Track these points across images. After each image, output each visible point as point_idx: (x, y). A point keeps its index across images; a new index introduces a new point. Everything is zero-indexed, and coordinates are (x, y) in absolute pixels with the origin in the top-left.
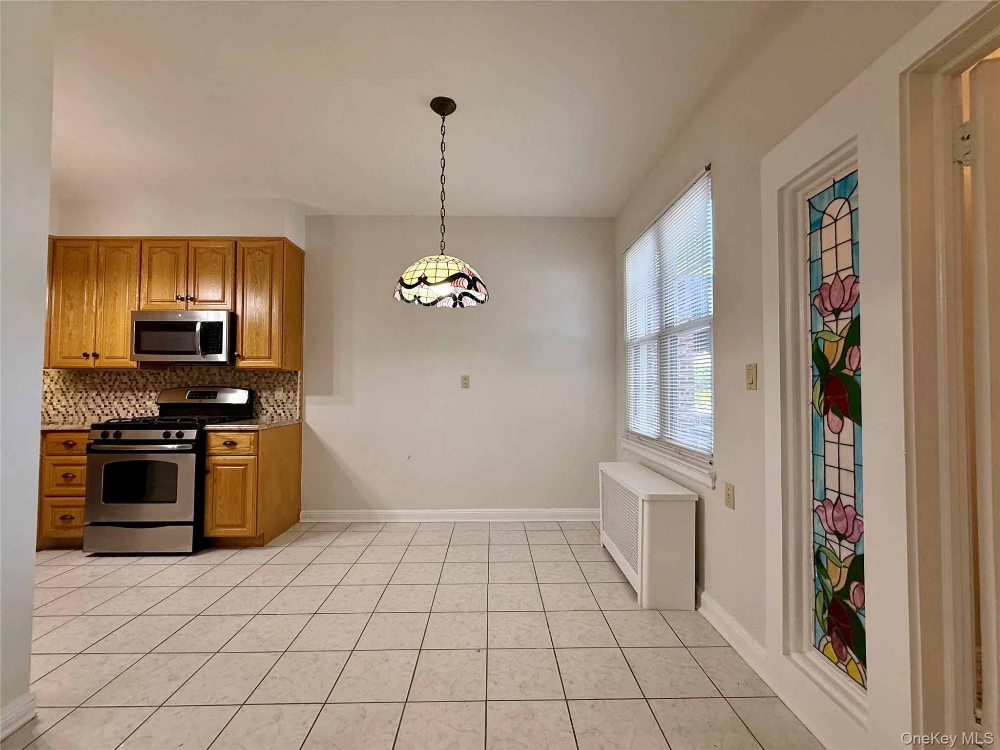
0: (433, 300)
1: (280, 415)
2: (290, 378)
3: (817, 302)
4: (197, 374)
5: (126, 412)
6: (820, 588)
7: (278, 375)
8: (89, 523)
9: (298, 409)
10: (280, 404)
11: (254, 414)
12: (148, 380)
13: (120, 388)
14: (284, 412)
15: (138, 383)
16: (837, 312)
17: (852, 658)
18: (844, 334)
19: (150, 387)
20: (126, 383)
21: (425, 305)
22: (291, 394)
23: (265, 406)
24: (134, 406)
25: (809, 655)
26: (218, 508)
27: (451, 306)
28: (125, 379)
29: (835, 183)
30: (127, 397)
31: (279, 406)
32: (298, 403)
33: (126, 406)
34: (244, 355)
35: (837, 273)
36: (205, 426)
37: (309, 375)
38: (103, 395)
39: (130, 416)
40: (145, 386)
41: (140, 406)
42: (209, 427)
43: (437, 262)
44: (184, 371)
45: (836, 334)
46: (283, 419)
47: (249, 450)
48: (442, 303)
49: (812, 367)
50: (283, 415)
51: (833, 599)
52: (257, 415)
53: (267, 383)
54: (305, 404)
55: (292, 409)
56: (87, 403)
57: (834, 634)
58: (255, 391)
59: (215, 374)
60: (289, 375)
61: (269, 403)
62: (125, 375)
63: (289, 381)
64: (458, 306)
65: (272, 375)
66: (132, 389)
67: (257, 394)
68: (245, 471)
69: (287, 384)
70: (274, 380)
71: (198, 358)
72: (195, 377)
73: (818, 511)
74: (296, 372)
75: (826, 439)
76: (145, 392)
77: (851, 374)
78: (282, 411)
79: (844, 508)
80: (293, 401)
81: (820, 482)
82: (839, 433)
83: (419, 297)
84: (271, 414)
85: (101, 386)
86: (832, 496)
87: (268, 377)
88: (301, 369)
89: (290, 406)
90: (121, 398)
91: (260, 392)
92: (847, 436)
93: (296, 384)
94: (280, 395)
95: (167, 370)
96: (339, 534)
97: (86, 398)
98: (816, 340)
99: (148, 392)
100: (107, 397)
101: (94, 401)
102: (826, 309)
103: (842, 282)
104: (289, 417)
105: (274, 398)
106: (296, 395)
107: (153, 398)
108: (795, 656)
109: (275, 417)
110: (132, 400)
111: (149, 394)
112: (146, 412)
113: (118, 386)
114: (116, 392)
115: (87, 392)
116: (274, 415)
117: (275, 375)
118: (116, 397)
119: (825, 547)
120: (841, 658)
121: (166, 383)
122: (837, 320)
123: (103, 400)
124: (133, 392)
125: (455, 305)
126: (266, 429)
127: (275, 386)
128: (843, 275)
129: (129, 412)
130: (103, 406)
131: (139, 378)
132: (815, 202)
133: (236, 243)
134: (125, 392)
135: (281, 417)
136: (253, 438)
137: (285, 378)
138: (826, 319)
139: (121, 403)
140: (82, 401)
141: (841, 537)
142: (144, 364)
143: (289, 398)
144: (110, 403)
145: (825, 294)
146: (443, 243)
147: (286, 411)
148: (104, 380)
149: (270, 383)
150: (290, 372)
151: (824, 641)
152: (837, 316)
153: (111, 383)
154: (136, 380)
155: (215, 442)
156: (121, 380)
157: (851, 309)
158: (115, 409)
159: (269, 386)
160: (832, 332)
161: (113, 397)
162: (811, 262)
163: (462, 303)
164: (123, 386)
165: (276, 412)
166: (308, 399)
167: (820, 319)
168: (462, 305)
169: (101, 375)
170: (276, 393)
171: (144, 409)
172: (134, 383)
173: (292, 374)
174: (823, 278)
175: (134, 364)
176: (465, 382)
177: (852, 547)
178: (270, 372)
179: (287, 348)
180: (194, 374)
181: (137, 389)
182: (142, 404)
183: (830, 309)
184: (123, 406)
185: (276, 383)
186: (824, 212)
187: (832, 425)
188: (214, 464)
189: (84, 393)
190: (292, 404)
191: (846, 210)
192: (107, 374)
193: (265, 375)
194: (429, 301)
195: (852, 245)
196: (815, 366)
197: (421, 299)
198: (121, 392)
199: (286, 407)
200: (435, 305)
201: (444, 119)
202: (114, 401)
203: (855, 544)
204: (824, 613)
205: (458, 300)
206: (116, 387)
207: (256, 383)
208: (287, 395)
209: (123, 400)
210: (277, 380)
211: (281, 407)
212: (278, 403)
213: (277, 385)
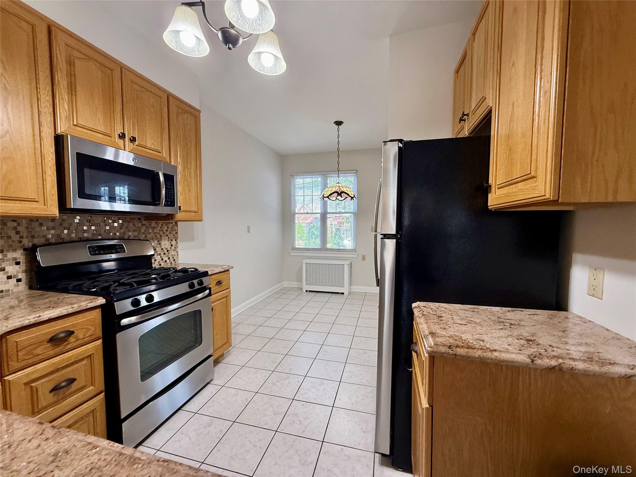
1: (166, 261)
2: (172, 228)
7: (162, 225)
9: (178, 255)
10: (166, 252)
14: (169, 258)
22: (174, 242)
31: (164, 254)
32: (178, 250)
46: (168, 265)
50: (168, 261)
53: (155, 233)
55: (175, 255)
63: (171, 231)
65: (158, 225)
69: (170, 233)
70: (160, 231)
74: (176, 223)
78: (167, 258)
80: (175, 248)
84: (159, 262)
87: (154, 228)
89: (173, 253)
93: (176, 233)
94: (165, 244)
104: (173, 262)
105: (161, 247)
106: (177, 243)
109: (162, 264)
116: (162, 262)
117: (160, 226)
135: (167, 264)
137: (168, 228)
143: (172, 245)
149: (156, 233)
159: (156, 236)
165: (162, 259)
166: (180, 245)
170: (163, 243)
173: (172, 225)
190: (174, 251)
193: (152, 226)
199: (170, 254)
207: (144, 233)
208: (171, 243)
210: (162, 230)
211: (166, 255)
212: (164, 251)
213: (162, 235)
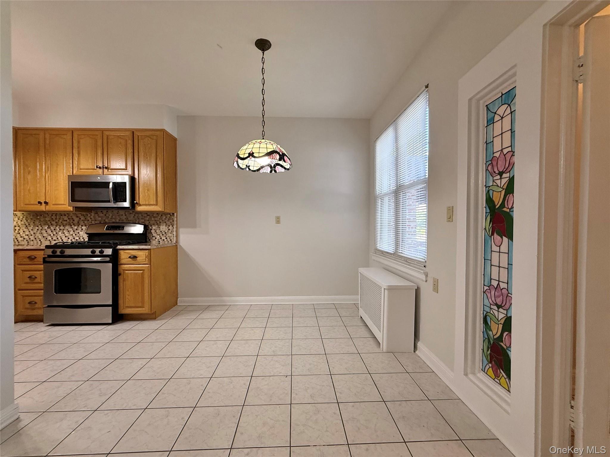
0: (258, 168)
1: (164, 240)
2: (169, 217)
3: (490, 168)
4: (111, 215)
5: (67, 238)
6: (487, 337)
7: (162, 215)
8: (47, 306)
9: (175, 236)
10: (164, 233)
11: (148, 240)
12: (80, 219)
13: (63, 224)
14: (166, 238)
15: (74, 220)
16: (501, 174)
17: (503, 376)
18: (505, 187)
19: (82, 223)
20: (66, 220)
21: (252, 171)
22: (171, 227)
23: (154, 235)
24: (72, 235)
25: (478, 375)
26: (127, 296)
27: (269, 172)
28: (66, 218)
29: (502, 95)
30: (67, 229)
31: (163, 235)
32: (175, 233)
33: (67, 235)
34: (140, 203)
35: (502, 150)
36: (117, 246)
37: (181, 216)
38: (52, 228)
39: (69, 241)
40: (78, 222)
41: (76, 235)
42: (119, 247)
43: (260, 144)
44: (103, 213)
45: (500, 187)
46: (166, 242)
47: (145, 261)
48: (263, 170)
49: (486, 207)
50: (165, 240)
51: (493, 342)
52: (149, 240)
53: (155, 221)
54: (179, 234)
55: (171, 237)
56: (42, 233)
57: (493, 362)
58: (148, 226)
59: (122, 215)
60: (169, 215)
61: (157, 233)
62: (65, 215)
63: (169, 219)
64: (273, 172)
66: (70, 224)
67: (149, 228)
68: (143, 274)
69: (168, 221)
70: (160, 219)
71: (112, 205)
72: (110, 217)
73: (486, 292)
74: (173, 214)
75: (492, 250)
76: (78, 226)
77: (508, 210)
78: (165, 238)
79: (501, 290)
80: (172, 231)
81: (488, 276)
82: (500, 246)
83: (249, 166)
84: (158, 240)
85: (51, 222)
86: (495, 283)
87: (156, 217)
88: (176, 212)
89: (170, 235)
90: (64, 230)
91: (151, 226)
92: (504, 248)
93: (173, 221)
94: (163, 228)
95: (92, 213)
96: (202, 312)
97: (41, 230)
98: (488, 191)
99: (80, 226)
100: (55, 230)
101: (46, 231)
102: (495, 172)
103: (505, 155)
104: (170, 241)
105: (160, 230)
106: (173, 228)
107: (84, 230)
108: (471, 376)
109: (161, 241)
110: (70, 231)
111: (81, 228)
112: (79, 238)
113: (62, 222)
114: (60, 226)
115: (41, 226)
116: (160, 240)
117: (160, 216)
118: (60, 230)
119: (490, 313)
120: (497, 376)
121: (92, 220)
122: (501, 179)
123: (52, 231)
124: (71, 226)
125: (271, 172)
126: (156, 248)
127: (160, 222)
128: (505, 151)
129: (69, 238)
130: (52, 235)
131: (74, 218)
132: (491, 107)
133: (133, 132)
134: (66, 226)
136: (147, 254)
137: (166, 217)
138: (495, 178)
139: (64, 233)
140: (39, 232)
141: (499, 307)
142: (77, 208)
143: (169, 230)
144: (56, 233)
145: (494, 163)
146: (263, 132)
147: (167, 238)
148: (52, 219)
149: (157, 221)
150: (170, 214)
151: (488, 367)
152: (501, 176)
153: (57, 221)
154: (73, 219)
155: (124, 256)
156: (63, 219)
157: (510, 172)
158: (60, 237)
159: (157, 223)
160: (498, 186)
161: (58, 229)
162: (487, 144)
163: (275, 170)
164: (65, 222)
165: (161, 238)
166: (181, 230)
167: (491, 178)
168: (275, 171)
169: (50, 216)
170: (161, 227)
171: (78, 237)
172: (72, 221)
173: (171, 215)
174: (493, 153)
175: (71, 209)
176: (278, 220)
177: (505, 312)
178: (157, 214)
179: (167, 199)
180: (109, 215)
181: (74, 224)
182: (77, 234)
183: (497, 172)
184: (65, 235)
185: (161, 221)
186: (495, 113)
187: (496, 241)
188: (124, 270)
189: (40, 227)
190: (171, 233)
191: (508, 111)
192: (54, 215)
193: (154, 216)
194: (255, 169)
195: (511, 132)
196: (487, 207)
197: (250, 168)
198: (64, 226)
199: (168, 236)
200: (259, 171)
201: (263, 53)
202: (59, 231)
203: (507, 310)
204: (488, 351)
205: (273, 169)
206: (60, 223)
207: (148, 220)
208: (168, 228)
209: (65, 231)
210: (162, 219)
211: (164, 236)
212: (162, 233)
213: (162, 222)
